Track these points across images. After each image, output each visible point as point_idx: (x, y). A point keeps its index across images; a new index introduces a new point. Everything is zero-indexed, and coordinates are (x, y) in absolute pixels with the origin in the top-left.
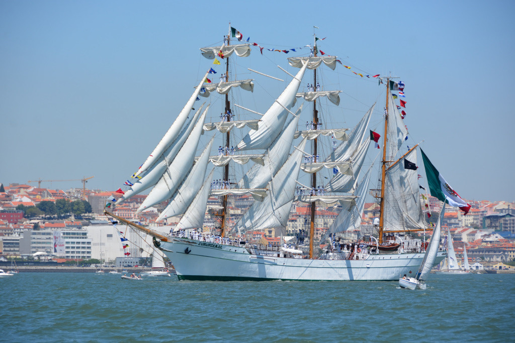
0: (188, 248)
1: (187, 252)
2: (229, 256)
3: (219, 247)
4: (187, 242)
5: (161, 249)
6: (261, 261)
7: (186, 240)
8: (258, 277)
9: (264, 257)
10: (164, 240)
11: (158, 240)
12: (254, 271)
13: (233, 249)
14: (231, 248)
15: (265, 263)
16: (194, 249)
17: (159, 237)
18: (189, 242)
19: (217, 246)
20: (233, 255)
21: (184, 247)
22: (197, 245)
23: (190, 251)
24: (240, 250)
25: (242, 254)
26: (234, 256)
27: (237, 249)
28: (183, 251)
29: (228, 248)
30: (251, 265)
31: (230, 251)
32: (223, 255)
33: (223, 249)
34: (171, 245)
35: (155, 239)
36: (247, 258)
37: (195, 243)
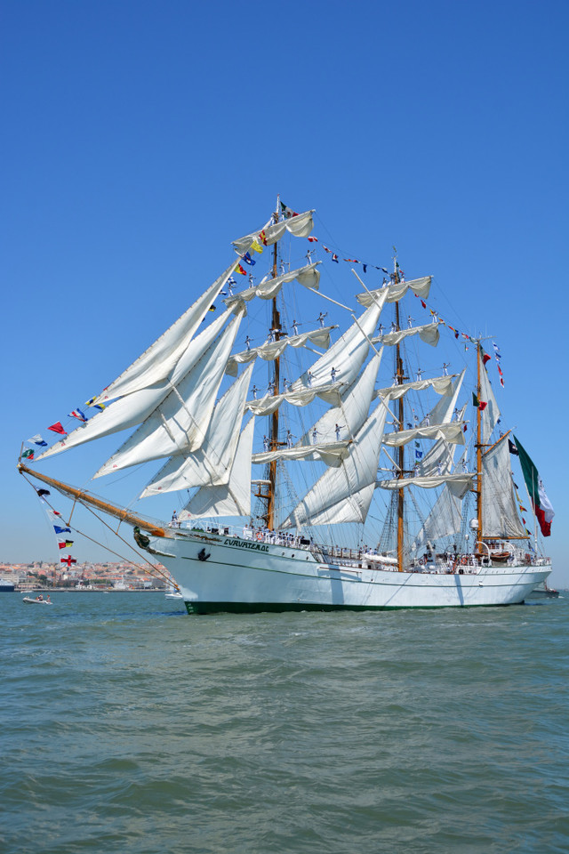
0: (204, 550)
1: (203, 557)
2: (281, 565)
4: (202, 537)
5: (152, 552)
6: (335, 574)
7: (200, 534)
8: (330, 603)
9: (341, 568)
10: (158, 534)
11: (144, 533)
12: (323, 592)
13: (289, 553)
14: (285, 550)
15: (342, 578)
16: (215, 552)
17: (146, 527)
18: (206, 538)
19: (258, 546)
20: (288, 563)
21: (195, 549)
22: (222, 544)
23: (209, 556)
24: (301, 555)
25: (304, 563)
26: (289, 566)
27: (295, 552)
28: (195, 555)
29: (279, 551)
30: (320, 581)
31: (283, 557)
32: (270, 563)
33: (271, 552)
34: (171, 543)
35: (139, 532)
36: (313, 569)
37: (218, 540)
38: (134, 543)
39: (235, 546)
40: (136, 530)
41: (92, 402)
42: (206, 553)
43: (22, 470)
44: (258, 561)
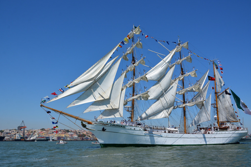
0: (104, 128)
1: (104, 130)
2: (130, 132)
3: (124, 127)
4: (103, 124)
5: (87, 128)
6: (151, 135)
7: (102, 123)
8: (150, 144)
9: (153, 132)
10: (89, 123)
11: (84, 123)
12: (147, 140)
13: (133, 128)
14: (131, 127)
15: (154, 136)
16: (107, 128)
17: (85, 121)
18: (104, 124)
19: (122, 126)
20: (133, 131)
21: (101, 128)
22: (109, 126)
23: (106, 129)
24: (137, 128)
25: (139, 131)
26: (134, 132)
27: (135, 128)
28: (101, 129)
29: (130, 127)
30: (145, 137)
31: (131, 129)
32: (126, 131)
33: (126, 128)
34: (93, 126)
35: (82, 123)
36: (142, 133)
37: (108, 125)
38: (81, 126)
39: (114, 126)
40: (82, 122)
41: (67, 86)
42: (105, 129)
43: (41, 106)
44: (122, 131)
